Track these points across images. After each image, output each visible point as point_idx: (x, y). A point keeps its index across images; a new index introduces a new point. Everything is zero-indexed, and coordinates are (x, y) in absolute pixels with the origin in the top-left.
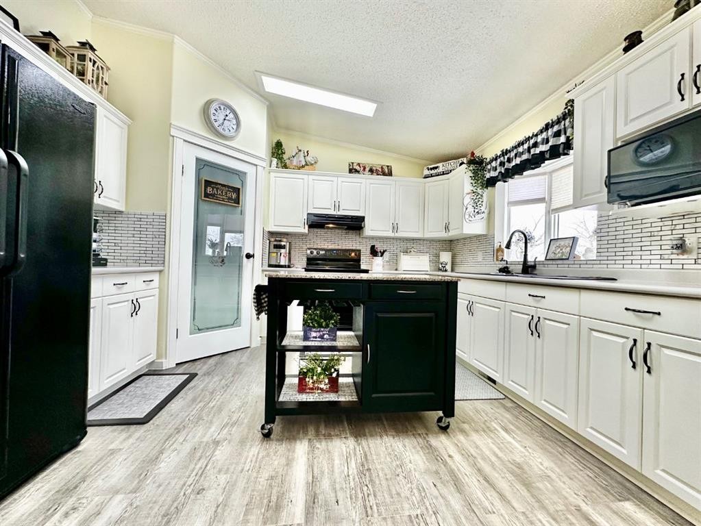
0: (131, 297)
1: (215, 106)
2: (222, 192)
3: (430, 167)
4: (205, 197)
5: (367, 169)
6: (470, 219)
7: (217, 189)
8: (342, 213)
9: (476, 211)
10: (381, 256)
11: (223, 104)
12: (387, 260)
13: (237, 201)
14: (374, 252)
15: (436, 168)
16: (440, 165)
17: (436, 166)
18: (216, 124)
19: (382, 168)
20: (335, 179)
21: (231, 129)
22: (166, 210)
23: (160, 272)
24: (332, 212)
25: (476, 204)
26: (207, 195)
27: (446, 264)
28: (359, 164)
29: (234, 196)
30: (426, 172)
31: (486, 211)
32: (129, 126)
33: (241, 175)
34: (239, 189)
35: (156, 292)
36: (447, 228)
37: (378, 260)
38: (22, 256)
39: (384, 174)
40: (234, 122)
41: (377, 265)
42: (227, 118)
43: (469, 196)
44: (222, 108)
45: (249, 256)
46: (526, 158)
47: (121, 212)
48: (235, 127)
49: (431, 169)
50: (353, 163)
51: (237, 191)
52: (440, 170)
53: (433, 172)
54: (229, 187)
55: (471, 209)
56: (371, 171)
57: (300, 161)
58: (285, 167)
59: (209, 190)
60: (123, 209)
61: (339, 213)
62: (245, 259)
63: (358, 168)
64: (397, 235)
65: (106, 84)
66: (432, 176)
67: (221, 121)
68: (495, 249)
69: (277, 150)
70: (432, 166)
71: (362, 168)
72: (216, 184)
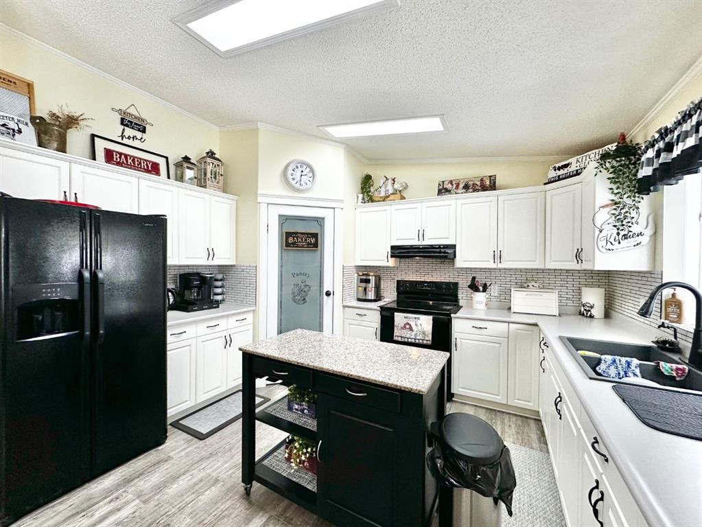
0: (223, 334)
1: (292, 166)
2: (302, 240)
3: (557, 165)
4: (286, 246)
5: (461, 186)
6: (609, 246)
7: (297, 238)
8: (427, 242)
9: (622, 233)
10: (484, 291)
11: (299, 163)
12: (496, 295)
13: (316, 245)
14: (474, 287)
15: (566, 166)
16: (573, 160)
17: (566, 162)
18: (293, 183)
19: (482, 180)
20: (419, 205)
21: (307, 182)
22: (256, 263)
23: (254, 311)
24: (415, 242)
25: (622, 222)
26: (288, 245)
27: (592, 307)
28: (451, 182)
29: (313, 240)
30: (552, 174)
31: (648, 232)
32: (237, 201)
33: (320, 221)
34: (317, 234)
35: (251, 327)
36: (578, 256)
37: (480, 297)
38: (101, 332)
39: (484, 188)
40: (311, 174)
41: (479, 302)
42: (303, 174)
43: (608, 209)
44: (299, 166)
45: (328, 294)
46: (693, 144)
47: (234, 266)
48: (311, 179)
49: (559, 169)
50: (443, 182)
51: (315, 236)
52: (573, 168)
53: (562, 172)
54: (308, 234)
55: (610, 231)
56: (466, 187)
57: (387, 190)
58: (371, 200)
59: (291, 240)
60: (234, 263)
61: (424, 243)
62: (325, 297)
63: (449, 186)
64: (500, 266)
65: (221, 175)
66: (559, 179)
67: (299, 178)
68: (664, 299)
69: (366, 183)
70: (560, 165)
71: (455, 186)
72: (296, 233)
